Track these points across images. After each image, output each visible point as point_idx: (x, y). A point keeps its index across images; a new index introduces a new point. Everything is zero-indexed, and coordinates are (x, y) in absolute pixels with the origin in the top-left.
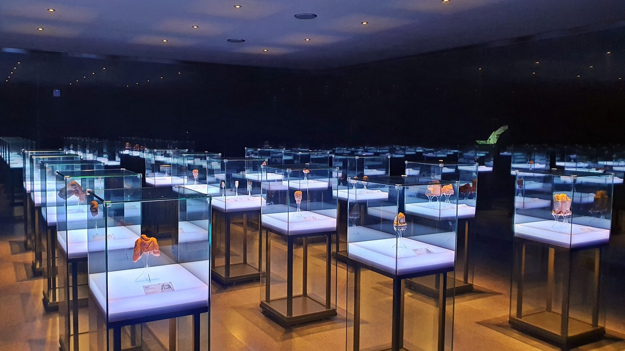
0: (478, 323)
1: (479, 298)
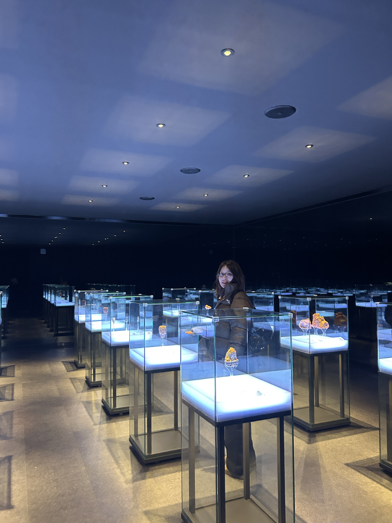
0: (347, 465)
1: (355, 433)
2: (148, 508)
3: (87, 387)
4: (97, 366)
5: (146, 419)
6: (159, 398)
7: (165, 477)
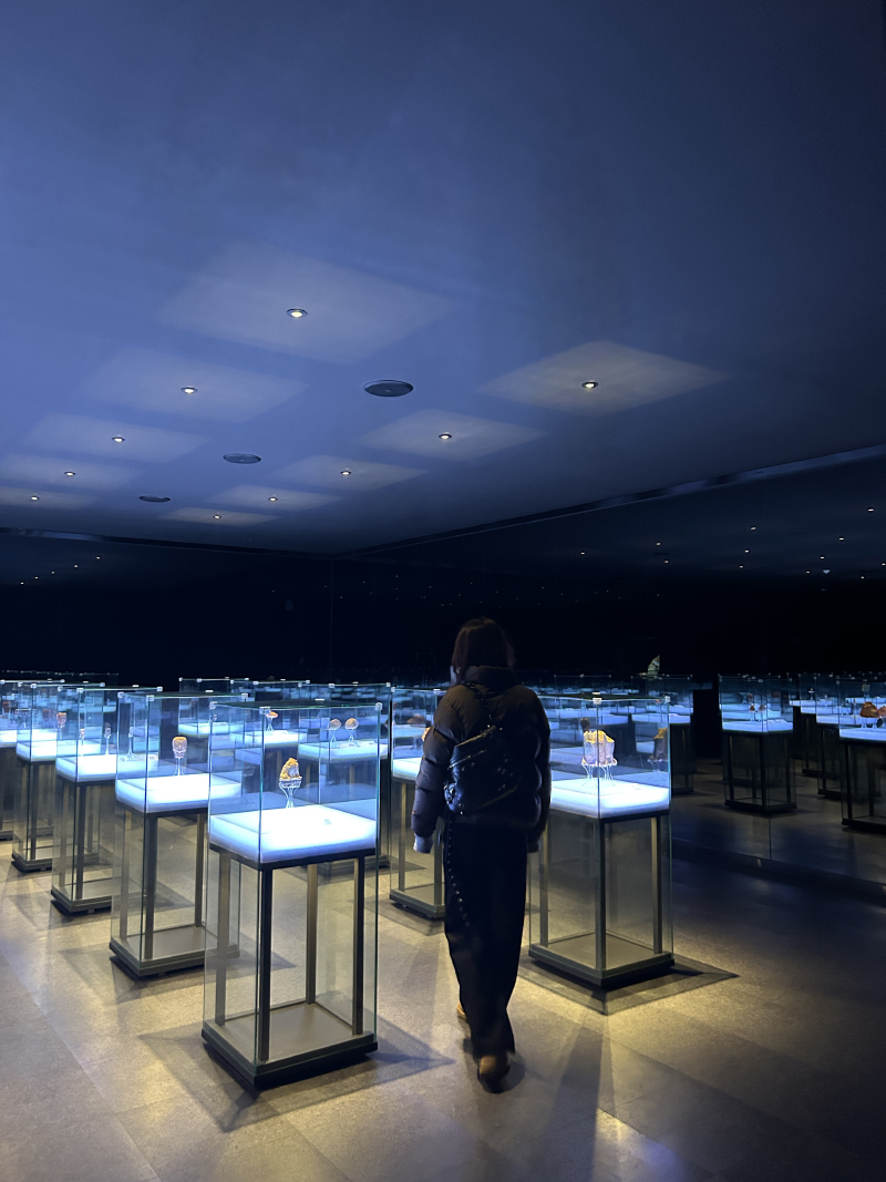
2: (145, 1032)
3: (16, 872)
4: (40, 836)
5: (144, 916)
6: (168, 885)
7: (175, 992)
